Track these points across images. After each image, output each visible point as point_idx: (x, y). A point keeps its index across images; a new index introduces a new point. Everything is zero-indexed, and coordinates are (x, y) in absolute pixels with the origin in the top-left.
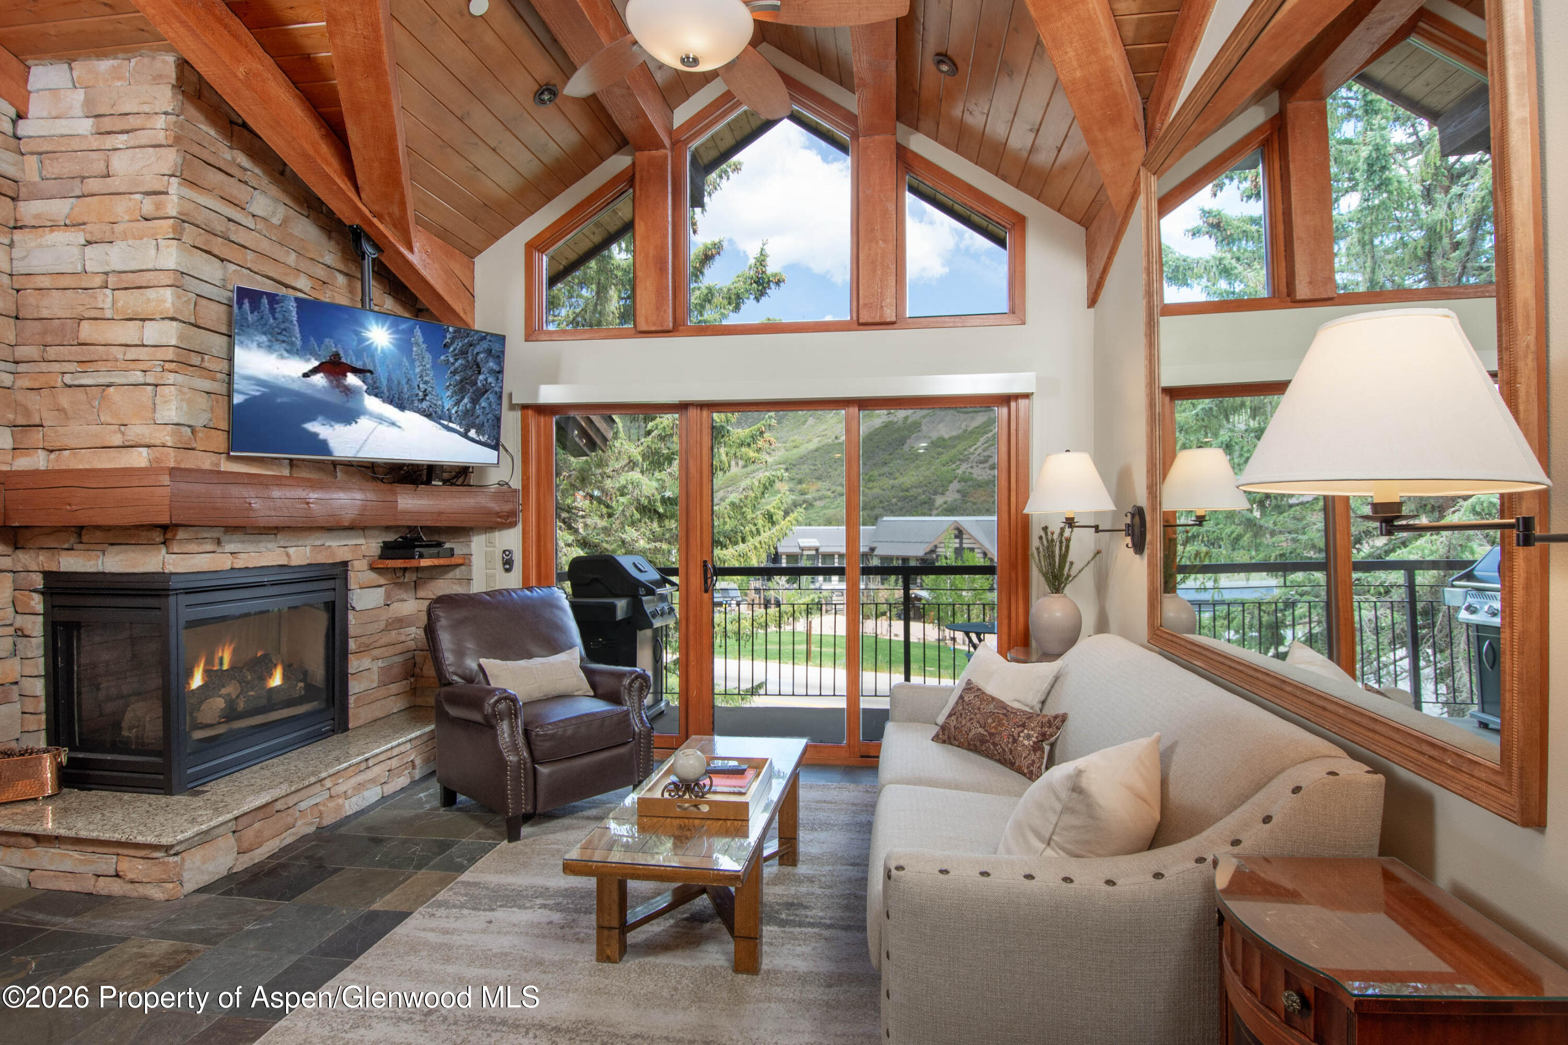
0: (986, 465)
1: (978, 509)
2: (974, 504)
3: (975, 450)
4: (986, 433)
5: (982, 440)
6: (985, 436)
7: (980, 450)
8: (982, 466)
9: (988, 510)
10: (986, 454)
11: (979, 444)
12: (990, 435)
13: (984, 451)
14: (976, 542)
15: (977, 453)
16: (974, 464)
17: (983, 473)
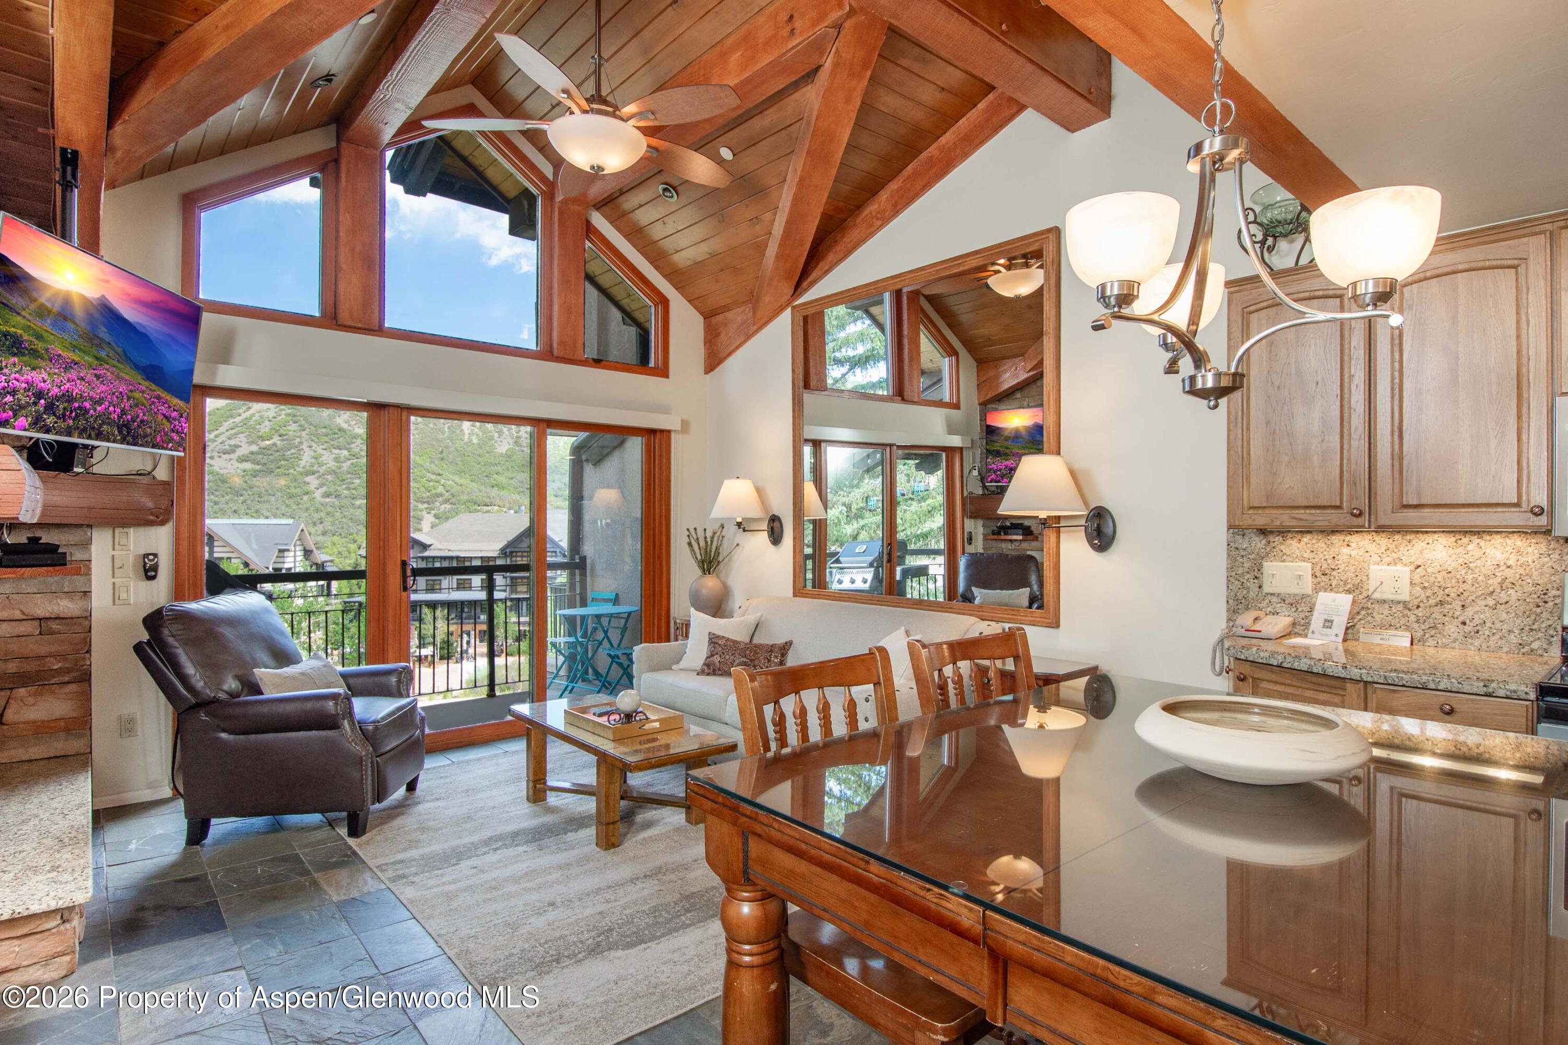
0: (232, 456)
1: (221, 510)
2: (216, 503)
3: (217, 436)
4: (232, 416)
5: (226, 425)
6: (231, 421)
7: (223, 438)
8: (227, 456)
9: (235, 511)
10: (233, 442)
11: (222, 429)
12: (238, 419)
13: (229, 439)
14: (234, 550)
15: (219, 440)
16: (215, 454)
17: (229, 466)
